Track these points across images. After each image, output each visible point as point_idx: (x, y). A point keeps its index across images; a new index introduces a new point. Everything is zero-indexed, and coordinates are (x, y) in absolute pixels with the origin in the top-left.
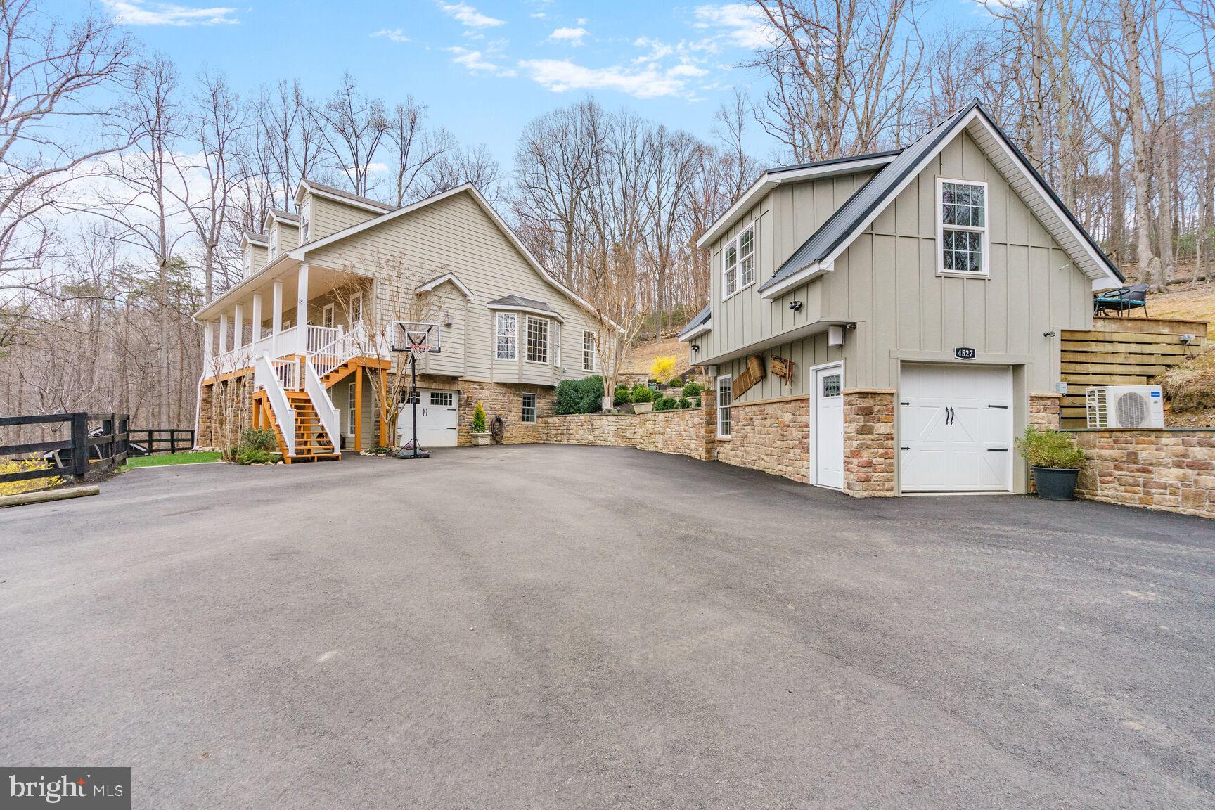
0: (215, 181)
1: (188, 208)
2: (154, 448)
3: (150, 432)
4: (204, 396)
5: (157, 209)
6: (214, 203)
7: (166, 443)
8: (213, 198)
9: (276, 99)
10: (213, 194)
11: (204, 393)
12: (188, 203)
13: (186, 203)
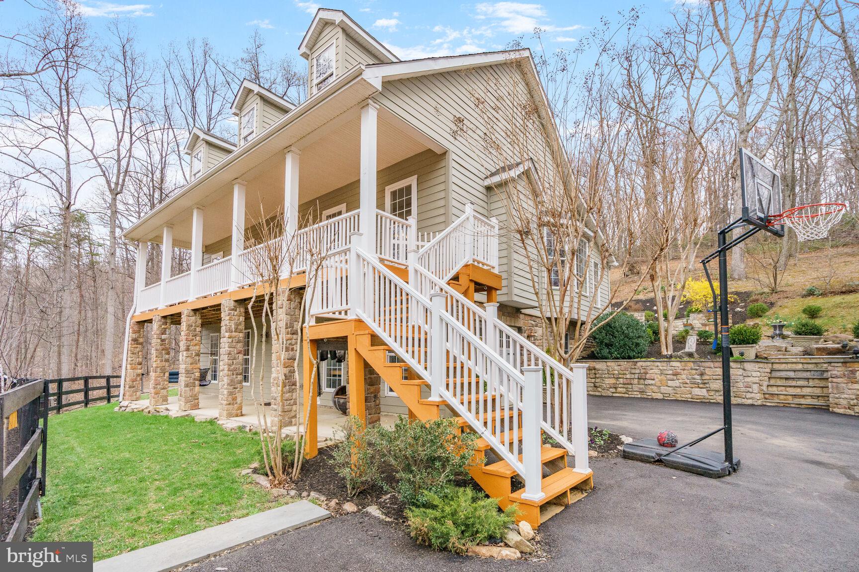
0: (120, 134)
1: (95, 156)
2: (64, 403)
3: (86, 380)
4: (134, 336)
5: (63, 153)
6: (119, 155)
7: (101, 391)
8: (119, 150)
9: (185, 54)
10: (119, 145)
11: (134, 332)
12: (94, 152)
13: (92, 151)
